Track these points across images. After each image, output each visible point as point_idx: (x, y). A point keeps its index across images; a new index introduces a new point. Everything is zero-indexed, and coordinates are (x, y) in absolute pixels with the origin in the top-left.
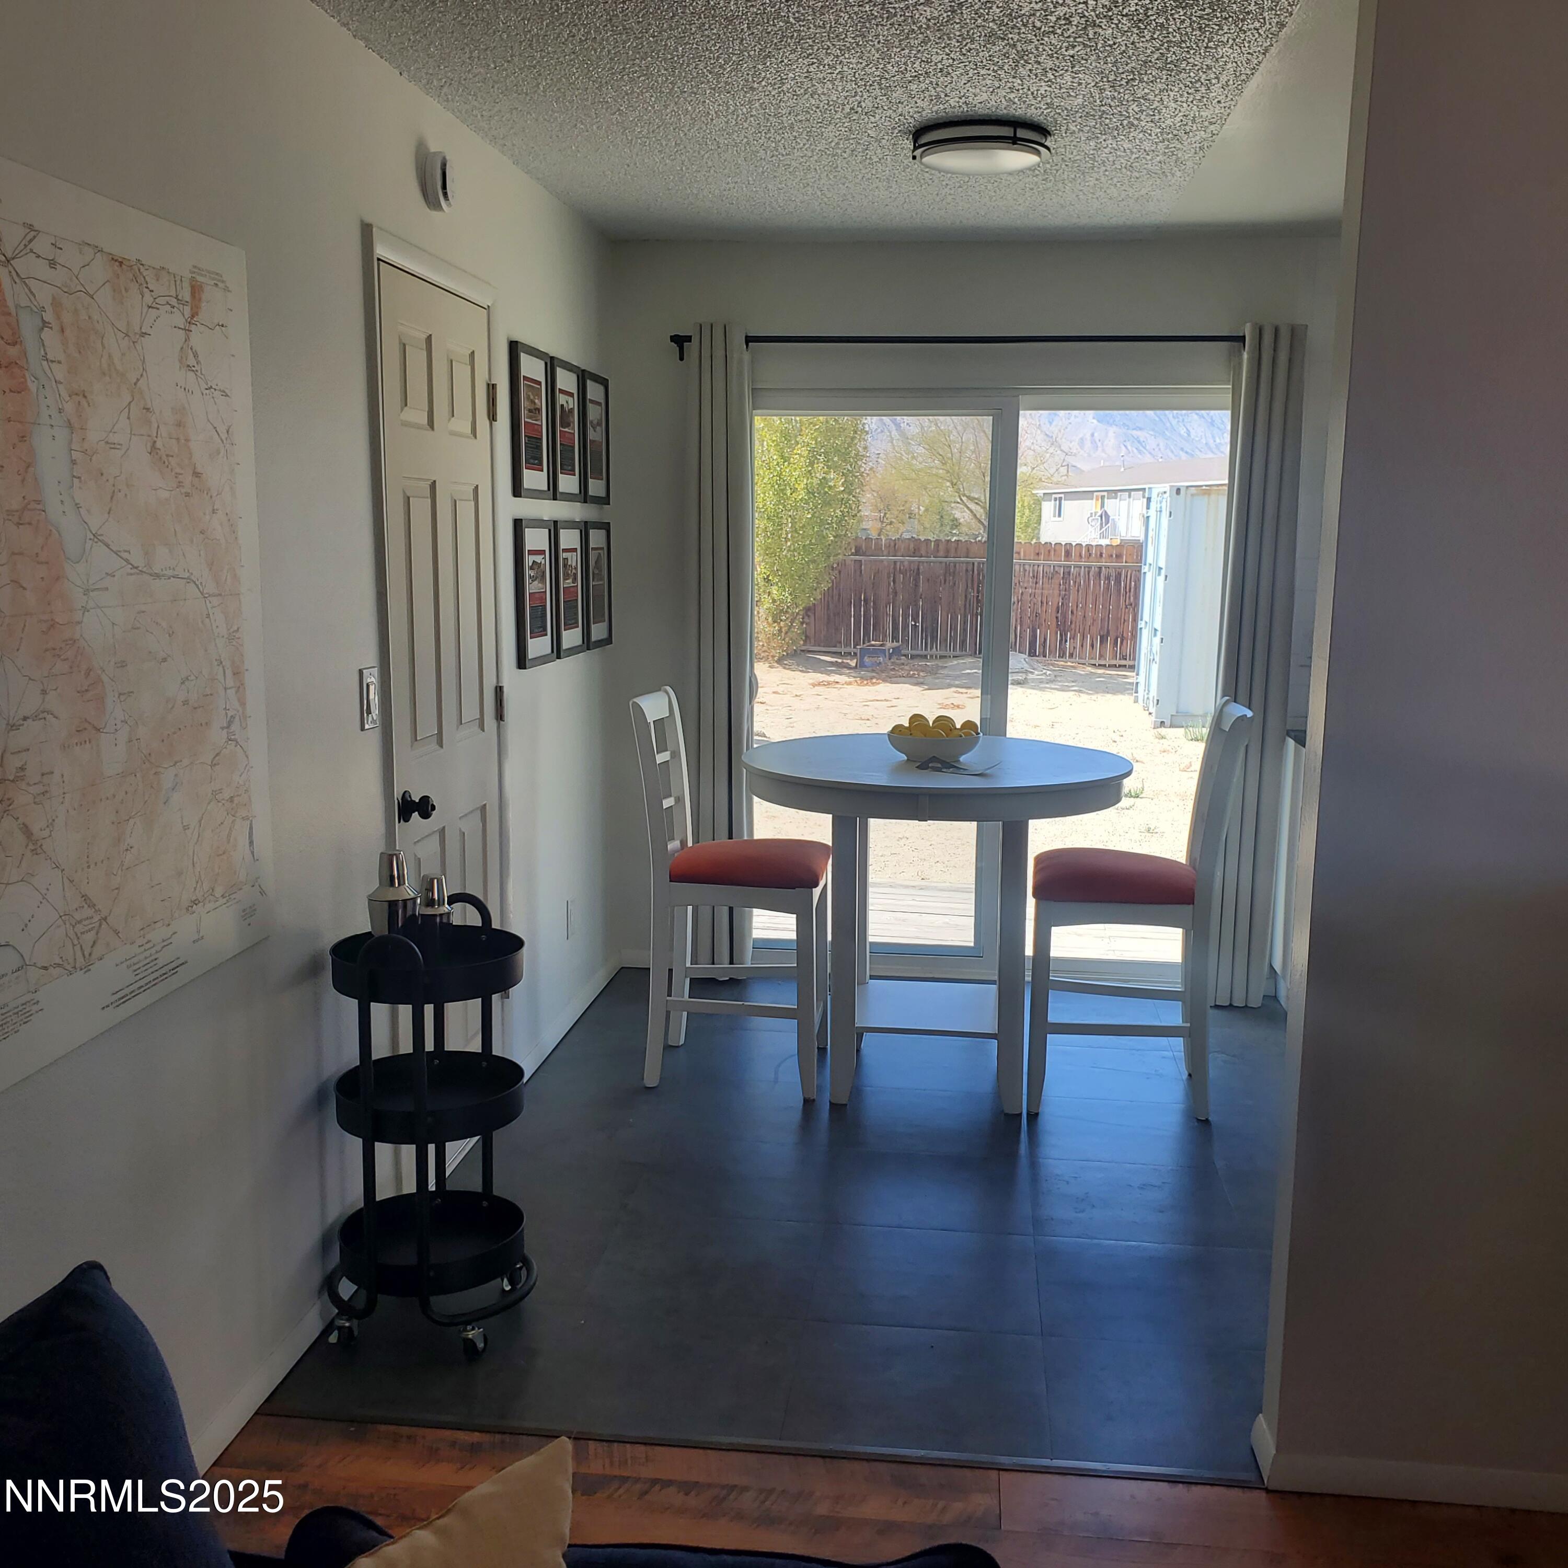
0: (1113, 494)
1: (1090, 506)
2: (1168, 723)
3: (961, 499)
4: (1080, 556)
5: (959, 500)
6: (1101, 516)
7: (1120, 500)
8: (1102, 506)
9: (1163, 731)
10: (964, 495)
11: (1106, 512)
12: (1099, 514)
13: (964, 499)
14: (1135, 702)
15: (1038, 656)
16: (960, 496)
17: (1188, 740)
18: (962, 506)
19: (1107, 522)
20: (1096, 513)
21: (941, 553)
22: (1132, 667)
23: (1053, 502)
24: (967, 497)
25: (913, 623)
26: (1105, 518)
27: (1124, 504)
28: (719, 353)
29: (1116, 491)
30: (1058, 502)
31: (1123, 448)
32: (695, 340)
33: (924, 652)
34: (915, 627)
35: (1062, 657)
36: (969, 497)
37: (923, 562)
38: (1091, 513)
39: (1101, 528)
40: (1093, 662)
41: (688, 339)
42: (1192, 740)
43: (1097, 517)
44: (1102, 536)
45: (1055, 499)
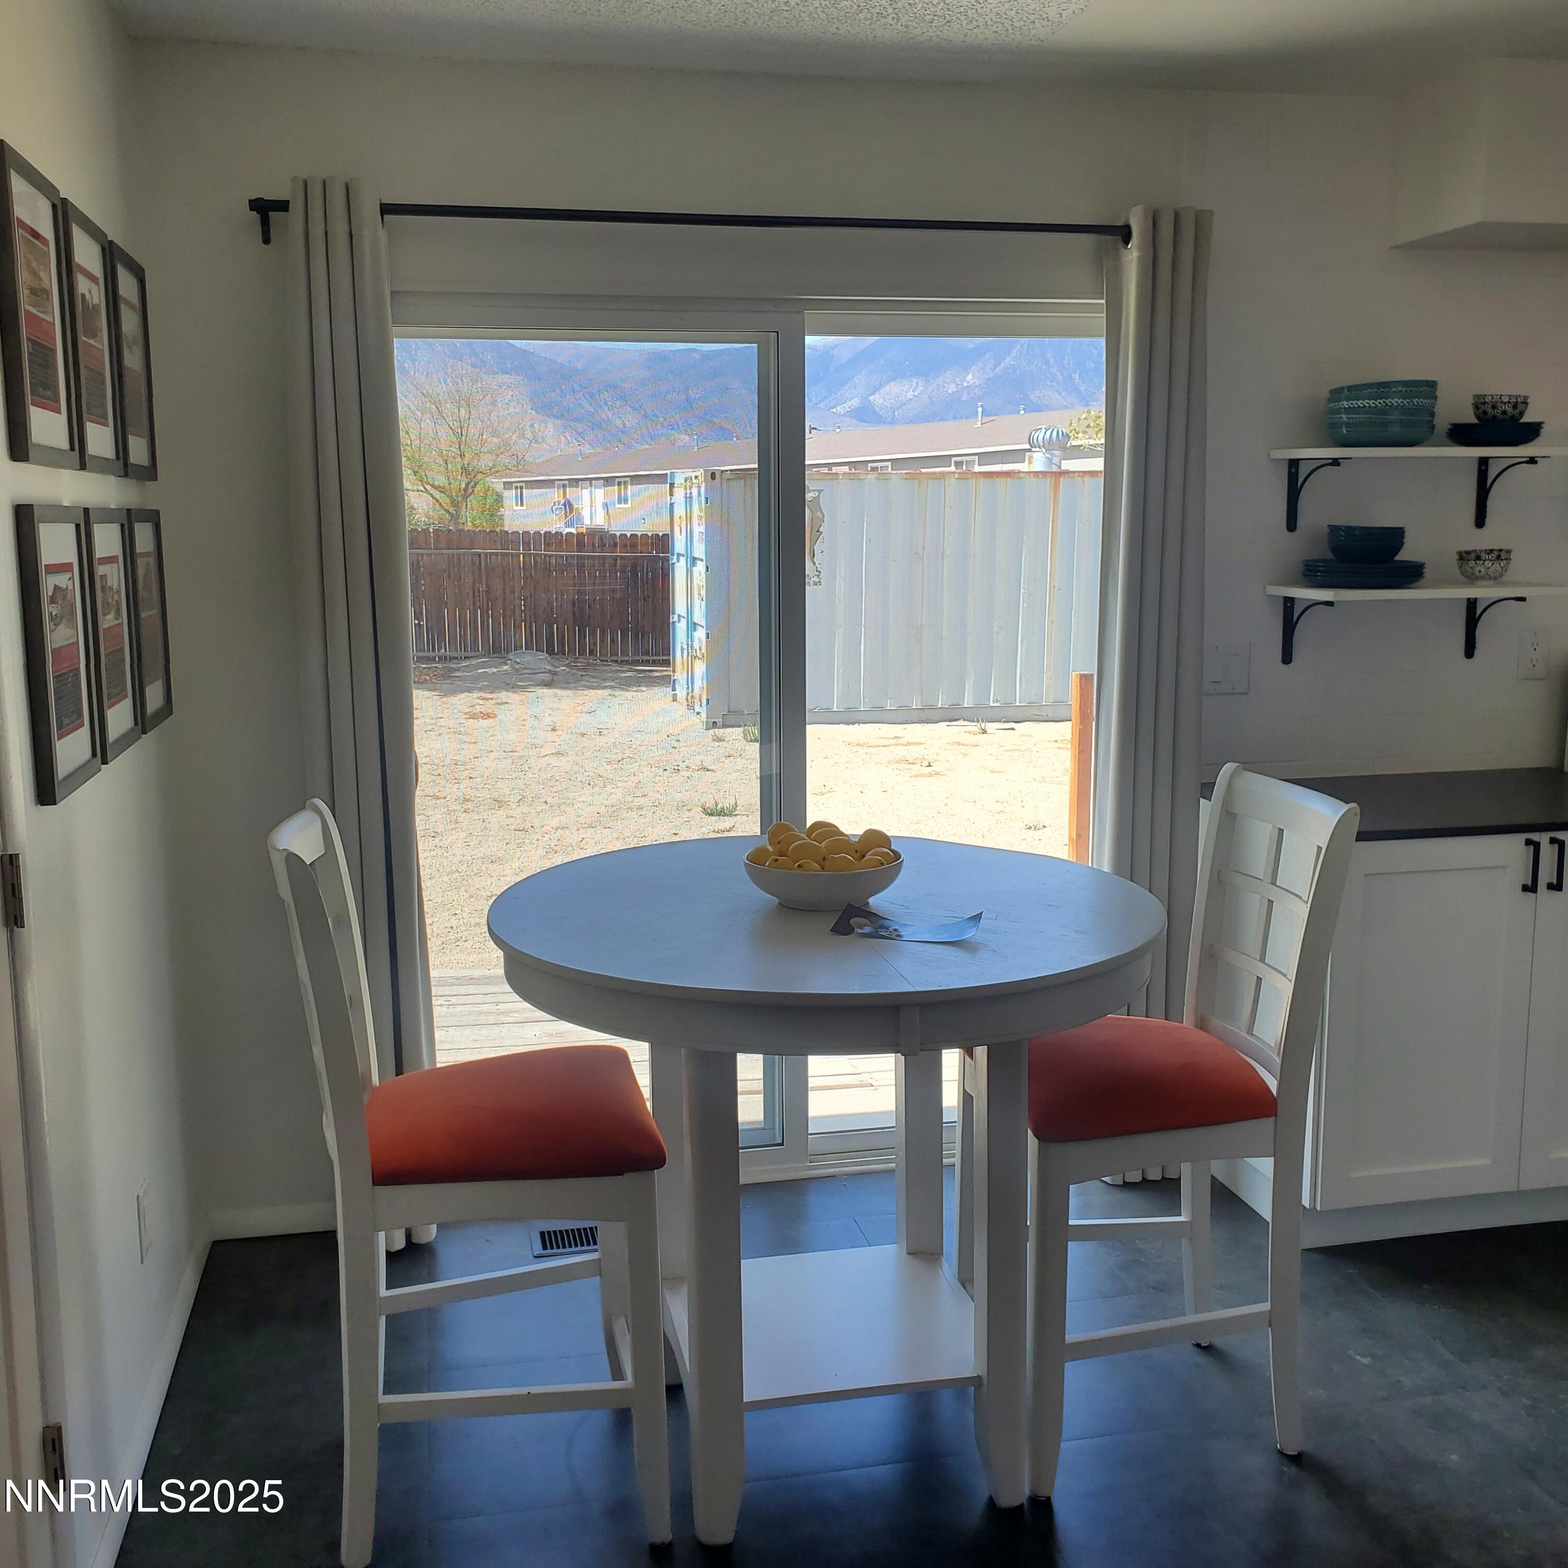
0: (574, 483)
1: (555, 495)
2: (719, 721)
3: (425, 488)
4: (593, 545)
5: (423, 489)
6: (565, 505)
7: (582, 489)
8: (565, 495)
9: (719, 732)
10: (428, 483)
11: (569, 502)
12: (563, 502)
13: (428, 487)
14: (674, 701)
15: (557, 654)
16: (423, 485)
17: (747, 741)
18: (426, 494)
19: (571, 512)
20: (559, 502)
21: (443, 544)
22: (667, 663)
23: (514, 491)
24: (431, 485)
25: (417, 622)
26: (568, 506)
27: (586, 493)
28: (340, 228)
29: (577, 480)
30: (519, 490)
31: (563, 439)
32: (297, 207)
33: (431, 654)
34: (418, 626)
35: (582, 655)
36: (433, 486)
37: (422, 555)
38: (555, 503)
39: (566, 518)
40: (615, 658)
41: (283, 206)
42: (751, 741)
43: (560, 506)
44: (568, 525)
45: (516, 488)
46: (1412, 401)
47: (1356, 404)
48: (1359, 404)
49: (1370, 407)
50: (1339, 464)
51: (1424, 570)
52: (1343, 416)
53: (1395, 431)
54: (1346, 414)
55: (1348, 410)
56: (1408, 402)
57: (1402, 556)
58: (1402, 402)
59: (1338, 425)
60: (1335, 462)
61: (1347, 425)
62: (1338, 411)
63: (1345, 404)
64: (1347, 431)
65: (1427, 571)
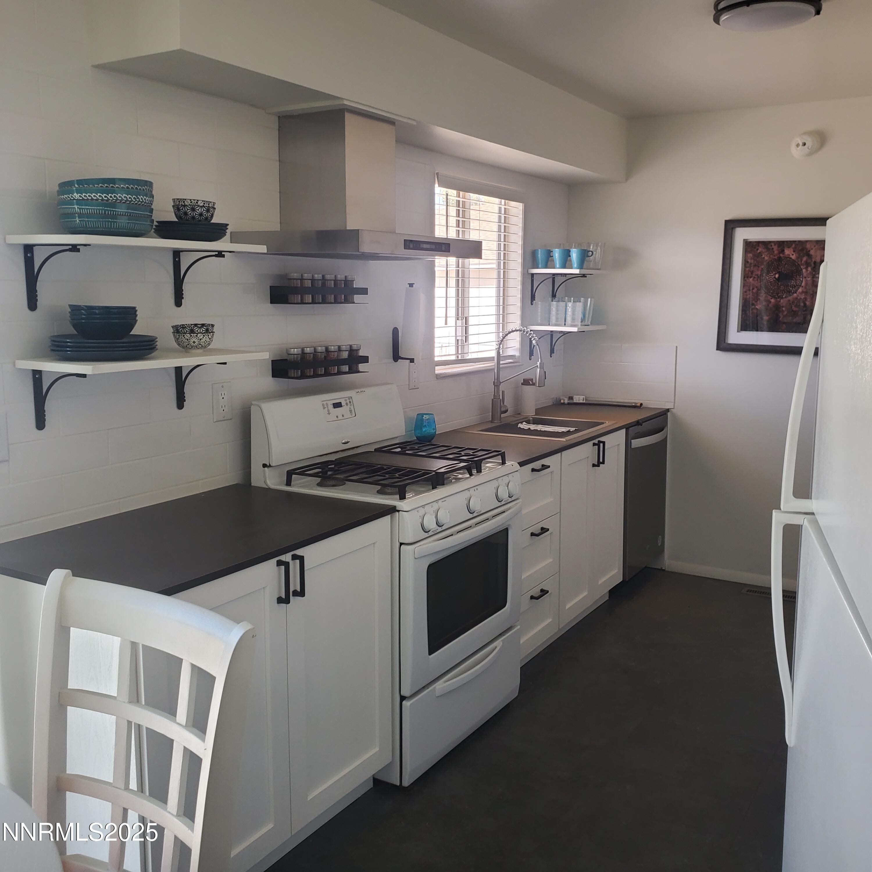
46: (138, 198)
47: (89, 196)
48: (92, 196)
49: (102, 200)
50: (78, 250)
51: (157, 343)
52: (76, 207)
53: (123, 222)
54: (77, 205)
55: (79, 202)
56: (134, 198)
57: (135, 331)
58: (130, 198)
59: (72, 215)
60: (74, 248)
61: (80, 215)
62: (70, 202)
63: (76, 196)
64: (79, 220)
65: (159, 344)
